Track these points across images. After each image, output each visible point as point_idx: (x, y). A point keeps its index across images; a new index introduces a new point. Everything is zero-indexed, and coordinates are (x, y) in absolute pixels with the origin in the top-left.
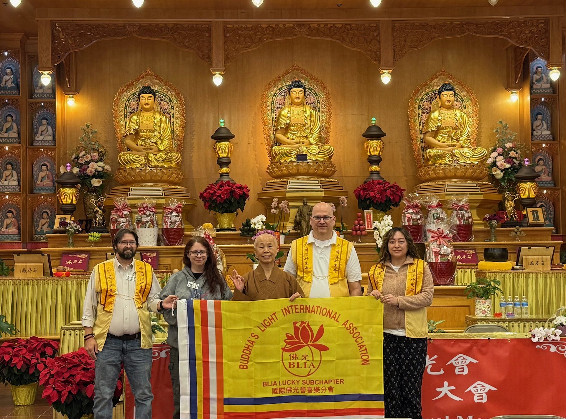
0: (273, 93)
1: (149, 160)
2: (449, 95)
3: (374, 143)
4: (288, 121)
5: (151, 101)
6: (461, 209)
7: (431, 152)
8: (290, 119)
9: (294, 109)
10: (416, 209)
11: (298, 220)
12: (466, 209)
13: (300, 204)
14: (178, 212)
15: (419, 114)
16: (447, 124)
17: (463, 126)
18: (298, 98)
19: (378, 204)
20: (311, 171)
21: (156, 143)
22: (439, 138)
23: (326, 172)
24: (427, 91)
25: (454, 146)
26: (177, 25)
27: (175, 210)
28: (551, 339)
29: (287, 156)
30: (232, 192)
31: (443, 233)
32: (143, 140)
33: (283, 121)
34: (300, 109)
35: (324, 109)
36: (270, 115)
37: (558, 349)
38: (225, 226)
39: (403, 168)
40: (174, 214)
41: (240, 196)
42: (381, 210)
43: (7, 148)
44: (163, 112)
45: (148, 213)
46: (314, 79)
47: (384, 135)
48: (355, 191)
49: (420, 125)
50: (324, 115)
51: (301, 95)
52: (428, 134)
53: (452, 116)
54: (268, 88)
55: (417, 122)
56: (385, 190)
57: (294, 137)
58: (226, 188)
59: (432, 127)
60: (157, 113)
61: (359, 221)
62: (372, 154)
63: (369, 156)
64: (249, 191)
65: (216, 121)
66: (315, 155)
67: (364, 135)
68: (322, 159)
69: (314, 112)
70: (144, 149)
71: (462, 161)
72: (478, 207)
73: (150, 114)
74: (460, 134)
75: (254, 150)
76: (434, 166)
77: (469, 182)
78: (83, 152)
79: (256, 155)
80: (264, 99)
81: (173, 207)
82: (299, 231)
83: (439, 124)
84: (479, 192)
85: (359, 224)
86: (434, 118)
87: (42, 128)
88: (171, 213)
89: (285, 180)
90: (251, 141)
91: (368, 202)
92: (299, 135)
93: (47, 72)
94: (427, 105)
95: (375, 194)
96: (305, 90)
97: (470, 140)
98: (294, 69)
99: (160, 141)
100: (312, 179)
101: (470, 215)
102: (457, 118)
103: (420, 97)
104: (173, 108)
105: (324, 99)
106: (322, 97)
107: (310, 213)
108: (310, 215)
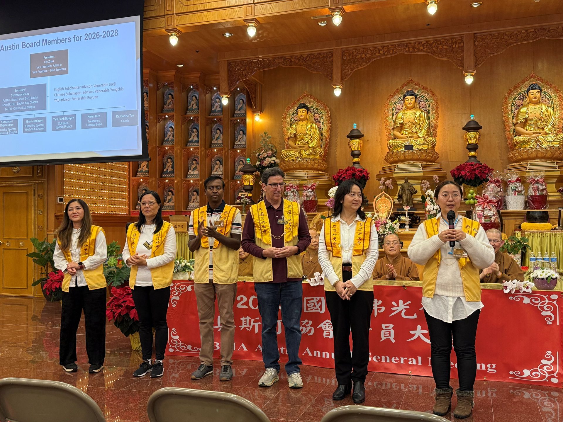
0: (393, 102)
1: (301, 154)
2: (535, 93)
3: (472, 134)
4: (402, 122)
5: (304, 113)
6: (537, 182)
7: (518, 139)
8: (404, 120)
9: (408, 112)
10: (497, 184)
11: (400, 193)
12: (541, 183)
13: (402, 182)
14: (313, 190)
15: (512, 110)
16: (533, 116)
17: (549, 117)
18: (410, 104)
19: (468, 180)
20: (415, 157)
21: (307, 142)
22: (527, 127)
23: (428, 158)
24: (519, 91)
25: (539, 133)
26: (310, 54)
27: (311, 187)
28: (523, 291)
29: (399, 147)
30: (354, 175)
31: (487, 199)
32: (299, 141)
33: (399, 121)
34: (412, 112)
35: (433, 111)
36: (391, 118)
37: (531, 301)
39: (499, 153)
40: (310, 190)
41: (362, 178)
42: (471, 186)
43: (215, 150)
44: (316, 121)
45: (292, 190)
46: (425, 88)
47: (481, 128)
48: (451, 172)
49: (513, 119)
50: (432, 116)
51: (413, 101)
52: (518, 125)
53: (538, 110)
54: (390, 98)
55: (511, 116)
56: (475, 170)
57: (407, 133)
58: (350, 172)
59: (521, 118)
60: (309, 122)
62: (470, 143)
63: (468, 144)
64: (369, 174)
65: (352, 126)
66: (421, 145)
67: (464, 129)
68: (426, 148)
69: (423, 113)
70: (300, 147)
71: (545, 145)
72: (556, 182)
73: (304, 123)
74: (545, 123)
75: (380, 145)
76: (519, 150)
77: (549, 161)
78: (263, 151)
79: (382, 149)
80: (386, 106)
81: (310, 186)
82: (401, 202)
83: (527, 116)
84: (557, 169)
86: (523, 112)
87: (240, 137)
88: (308, 189)
89: (395, 164)
90: (379, 139)
91: (461, 179)
92: (410, 131)
93: (225, 96)
94: (519, 102)
95: (466, 173)
96: (416, 98)
97: (555, 128)
98: (410, 83)
99: (311, 141)
100: (415, 163)
101: (544, 187)
102: (543, 111)
103: (513, 97)
104: (322, 118)
105: (434, 103)
106: (432, 102)
107: (410, 188)
108: (409, 190)
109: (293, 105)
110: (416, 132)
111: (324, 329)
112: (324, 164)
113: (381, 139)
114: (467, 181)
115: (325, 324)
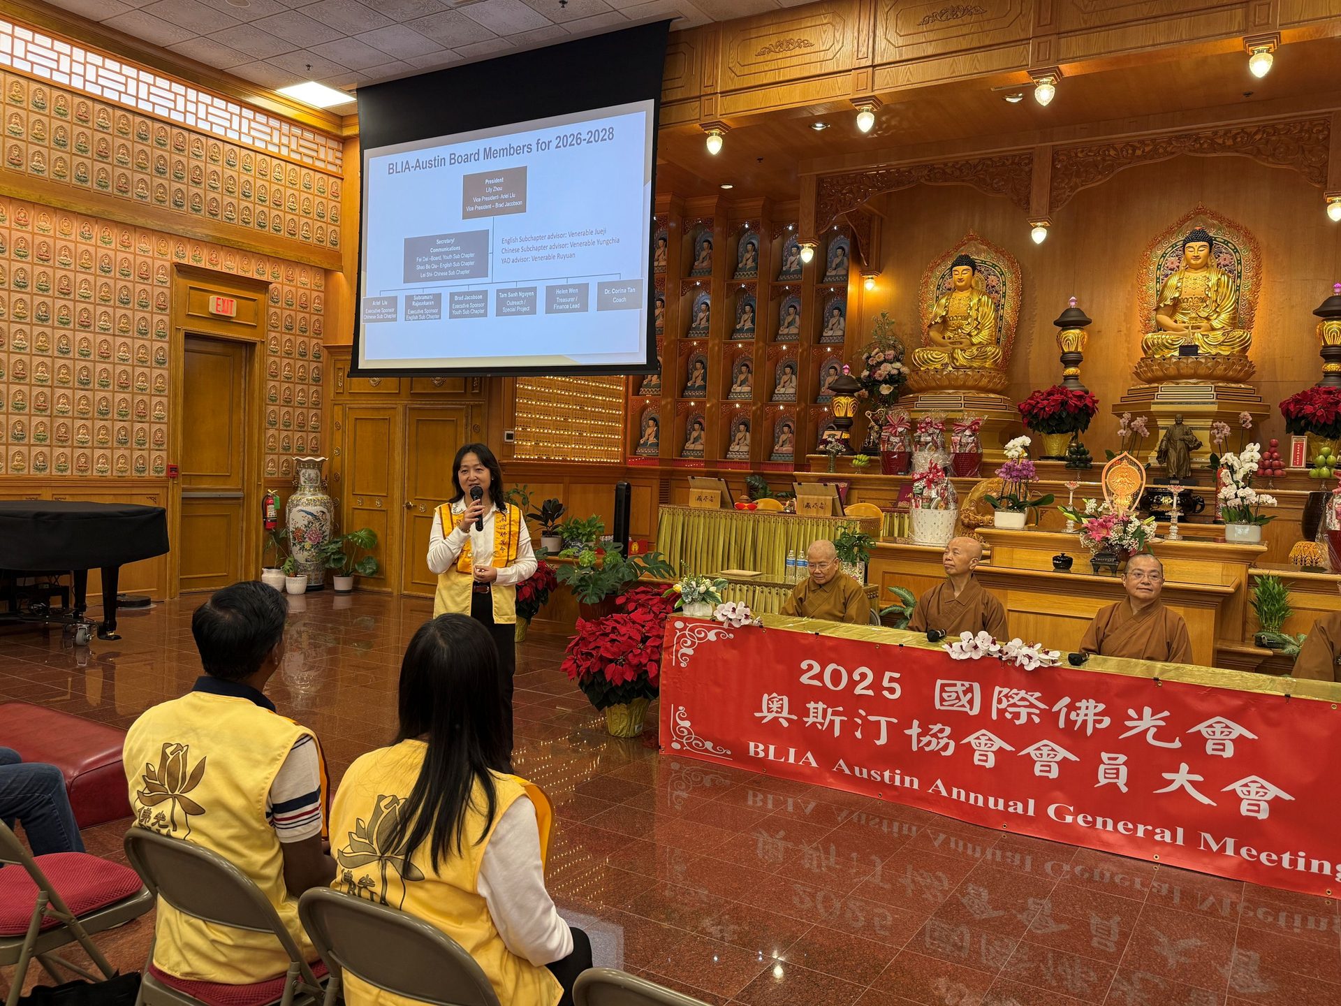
0: (1160, 253)
1: (954, 358)
4: (1177, 295)
5: (967, 275)
8: (1181, 293)
9: (1192, 275)
11: (1164, 446)
13: (1172, 422)
14: (974, 432)
18: (1197, 258)
19: (1320, 426)
20: (1202, 371)
21: (969, 334)
23: (1231, 373)
26: (984, 159)
27: (969, 427)
29: (1167, 348)
30: (1064, 404)
32: (951, 331)
33: (1170, 294)
34: (1200, 274)
35: (1247, 273)
36: (1152, 287)
38: (1054, 453)
40: (968, 433)
41: (1081, 410)
42: (1326, 437)
43: (784, 348)
44: (990, 290)
45: (931, 430)
46: (1233, 226)
48: (1281, 405)
50: (1246, 284)
51: (1204, 253)
54: (1153, 245)
57: (1186, 319)
58: (1056, 397)
60: (975, 293)
61: (1272, 453)
62: (1329, 343)
63: (1324, 347)
64: (1097, 401)
65: (1067, 300)
66: (1216, 346)
67: (1317, 313)
68: (1227, 353)
69: (1224, 279)
70: (951, 343)
73: (966, 294)
75: (1126, 341)
78: (877, 350)
79: (1128, 349)
80: (1144, 261)
81: (968, 423)
82: (1165, 465)
85: (1271, 457)
87: (833, 321)
88: (964, 431)
89: (1155, 385)
90: (1124, 329)
91: (1303, 422)
92: (1194, 315)
95: (1315, 408)
96: (1211, 245)
98: (1198, 214)
99: (976, 332)
100: (1201, 385)
104: (1004, 285)
105: (1251, 257)
106: (1246, 254)
107: (1186, 437)
108: (1184, 440)
109: (944, 259)
110: (1207, 319)
111: (975, 747)
112: (1000, 379)
113: (1129, 329)
114: (1316, 426)
115: (978, 738)
